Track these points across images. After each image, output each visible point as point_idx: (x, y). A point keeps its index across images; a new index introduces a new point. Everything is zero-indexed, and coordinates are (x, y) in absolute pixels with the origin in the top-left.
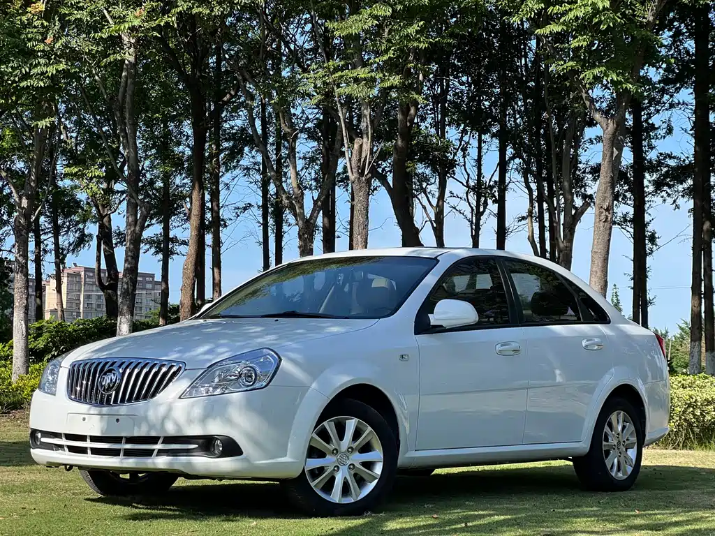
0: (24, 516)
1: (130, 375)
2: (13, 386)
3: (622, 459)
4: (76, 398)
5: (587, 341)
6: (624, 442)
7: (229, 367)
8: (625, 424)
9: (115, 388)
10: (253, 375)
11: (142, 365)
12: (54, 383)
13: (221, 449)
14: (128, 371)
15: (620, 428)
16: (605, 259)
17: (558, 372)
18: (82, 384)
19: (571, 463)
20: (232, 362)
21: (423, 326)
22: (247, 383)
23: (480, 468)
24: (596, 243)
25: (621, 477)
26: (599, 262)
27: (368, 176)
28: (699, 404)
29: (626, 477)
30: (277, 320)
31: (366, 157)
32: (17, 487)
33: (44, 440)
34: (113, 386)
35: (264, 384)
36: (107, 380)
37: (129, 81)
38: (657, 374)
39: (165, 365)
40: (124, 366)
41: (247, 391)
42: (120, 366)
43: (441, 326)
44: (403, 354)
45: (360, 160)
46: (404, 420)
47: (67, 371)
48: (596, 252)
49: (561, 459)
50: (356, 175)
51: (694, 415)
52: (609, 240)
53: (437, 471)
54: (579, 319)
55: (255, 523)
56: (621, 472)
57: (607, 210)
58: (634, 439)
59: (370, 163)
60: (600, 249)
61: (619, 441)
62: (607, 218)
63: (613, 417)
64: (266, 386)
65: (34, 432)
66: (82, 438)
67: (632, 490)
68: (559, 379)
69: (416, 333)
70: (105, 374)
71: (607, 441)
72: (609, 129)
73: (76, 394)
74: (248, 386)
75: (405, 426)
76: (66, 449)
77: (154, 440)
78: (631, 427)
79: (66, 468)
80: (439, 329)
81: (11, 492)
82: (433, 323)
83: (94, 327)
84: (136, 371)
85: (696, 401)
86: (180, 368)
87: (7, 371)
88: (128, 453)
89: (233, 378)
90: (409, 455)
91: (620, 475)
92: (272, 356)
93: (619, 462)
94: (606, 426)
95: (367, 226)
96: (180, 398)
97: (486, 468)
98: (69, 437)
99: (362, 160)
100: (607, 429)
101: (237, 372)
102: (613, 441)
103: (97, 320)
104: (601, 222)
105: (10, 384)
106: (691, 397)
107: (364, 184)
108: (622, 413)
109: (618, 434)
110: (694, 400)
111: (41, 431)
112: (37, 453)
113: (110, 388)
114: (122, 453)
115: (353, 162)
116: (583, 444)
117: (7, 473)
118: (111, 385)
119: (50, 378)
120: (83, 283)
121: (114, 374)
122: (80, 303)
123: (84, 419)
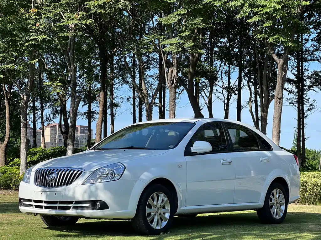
0: (14, 235)
1: (61, 174)
2: (20, 177)
3: (278, 210)
4: (38, 184)
5: (262, 158)
6: (279, 202)
7: (103, 171)
8: (280, 194)
9: (54, 180)
10: (113, 174)
11: (66, 170)
12: (29, 178)
13: (100, 206)
14: (60, 173)
15: (277, 197)
16: (279, 121)
17: (252, 172)
18: (41, 178)
19: (256, 212)
20: (104, 169)
21: (188, 152)
22: (111, 178)
23: (219, 214)
24: (275, 114)
25: (278, 218)
26: (277, 122)
27: (175, 85)
28: (319, 185)
29: (280, 218)
30: (125, 151)
31: (174, 76)
32: (14, 222)
33: (25, 203)
34: (54, 179)
35: (118, 178)
36: (51, 177)
37: (72, 43)
38: (295, 173)
39: (76, 170)
40: (58, 171)
41: (111, 181)
42: (56, 171)
43: (196, 152)
44: (179, 164)
45: (171, 77)
46: (180, 193)
47: (34, 173)
48: (275, 118)
49: (251, 210)
50: (170, 84)
51: (317, 190)
52: (281, 112)
53: (199, 215)
54: (259, 149)
55: (112, 238)
56: (278, 215)
57: (280, 99)
58: (284, 201)
59: (176, 78)
60: (277, 116)
61: (277, 202)
62: (280, 103)
63: (274, 191)
64: (119, 179)
65: (20, 199)
66: (41, 202)
67: (283, 223)
68: (252, 175)
69: (185, 155)
70: (50, 174)
71: (272, 202)
72: (280, 63)
73: (38, 183)
74: (111, 179)
75: (180, 196)
76: (34, 206)
77: (71, 202)
78: (282, 196)
79: (34, 214)
80: (195, 154)
81: (11, 224)
82: (192, 151)
83: (58, 151)
84: (63, 173)
85: (318, 184)
86: (82, 172)
87: (18, 171)
88: (61, 208)
89: (105, 175)
90: (182, 208)
91: (277, 217)
92: (121, 166)
93: (277, 211)
94: (271, 195)
95: (175, 106)
96: (82, 184)
97: (222, 213)
98: (35, 201)
99: (173, 77)
100: (271, 196)
101: (106, 173)
102: (274, 202)
103: (60, 148)
104: (277, 104)
105: (18, 177)
106: (316, 182)
107: (173, 88)
108: (278, 190)
109: (277, 199)
110: (317, 183)
111: (23, 199)
112: (22, 208)
113: (52, 180)
114: (57, 208)
115: (168, 78)
116: (261, 204)
117: (11, 216)
118: (53, 179)
119: (28, 176)
120: (57, 131)
121: (54, 174)
122: (56, 139)
123: (41, 194)
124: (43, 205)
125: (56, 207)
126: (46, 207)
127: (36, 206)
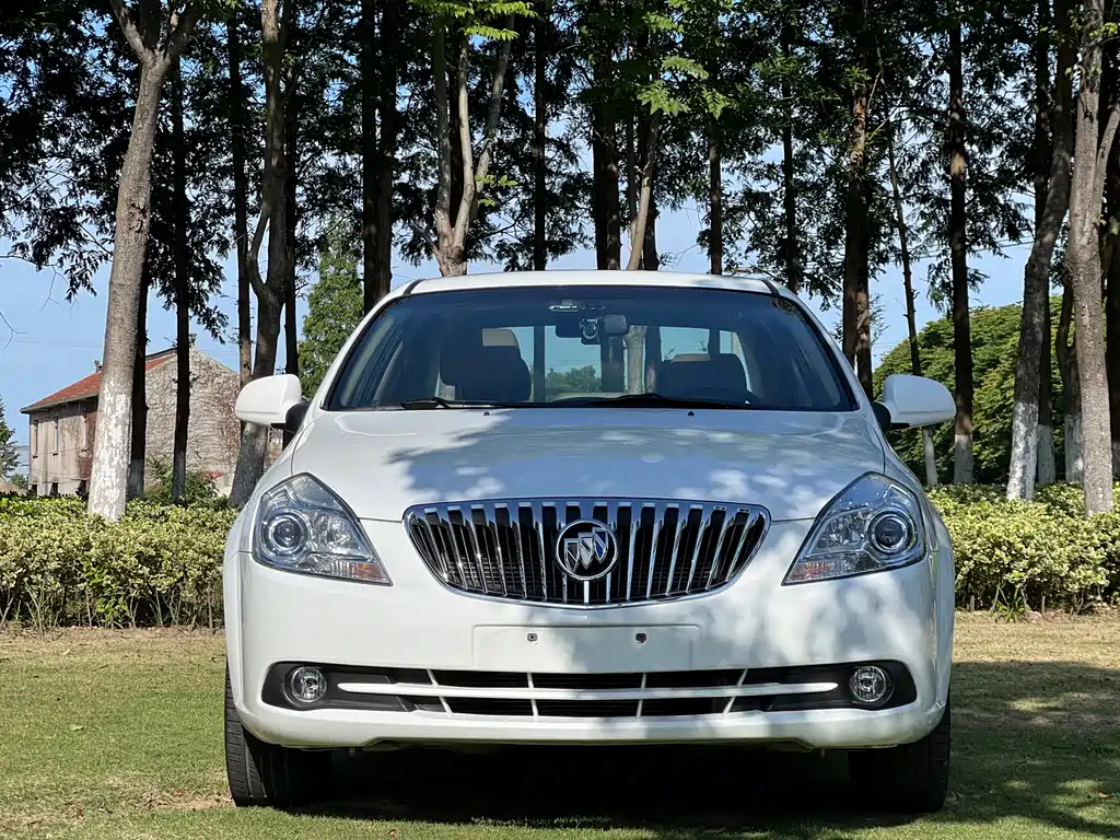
9: (611, 564)
11: (661, 514)
14: (633, 528)
22: (886, 548)
34: (607, 561)
40: (612, 517)
43: (907, 425)
57: (145, 211)
60: (130, 279)
62: (141, 226)
64: (923, 553)
72: (157, 66)
76: (446, 706)
82: (895, 419)
84: (657, 528)
86: (761, 518)
88: (661, 708)
96: (783, 584)
104: (132, 233)
114: (640, 709)
118: (601, 560)
121: (600, 534)
123: (532, 637)
124: (531, 693)
125: (635, 702)
126: (548, 708)
127: (459, 705)
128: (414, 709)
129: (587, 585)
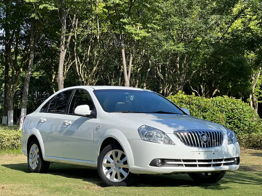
70: (202, 136)
76: (184, 166)
121: (206, 136)
123: (199, 153)
124: (197, 163)
127: (186, 165)
128: (179, 166)
129: (205, 144)
